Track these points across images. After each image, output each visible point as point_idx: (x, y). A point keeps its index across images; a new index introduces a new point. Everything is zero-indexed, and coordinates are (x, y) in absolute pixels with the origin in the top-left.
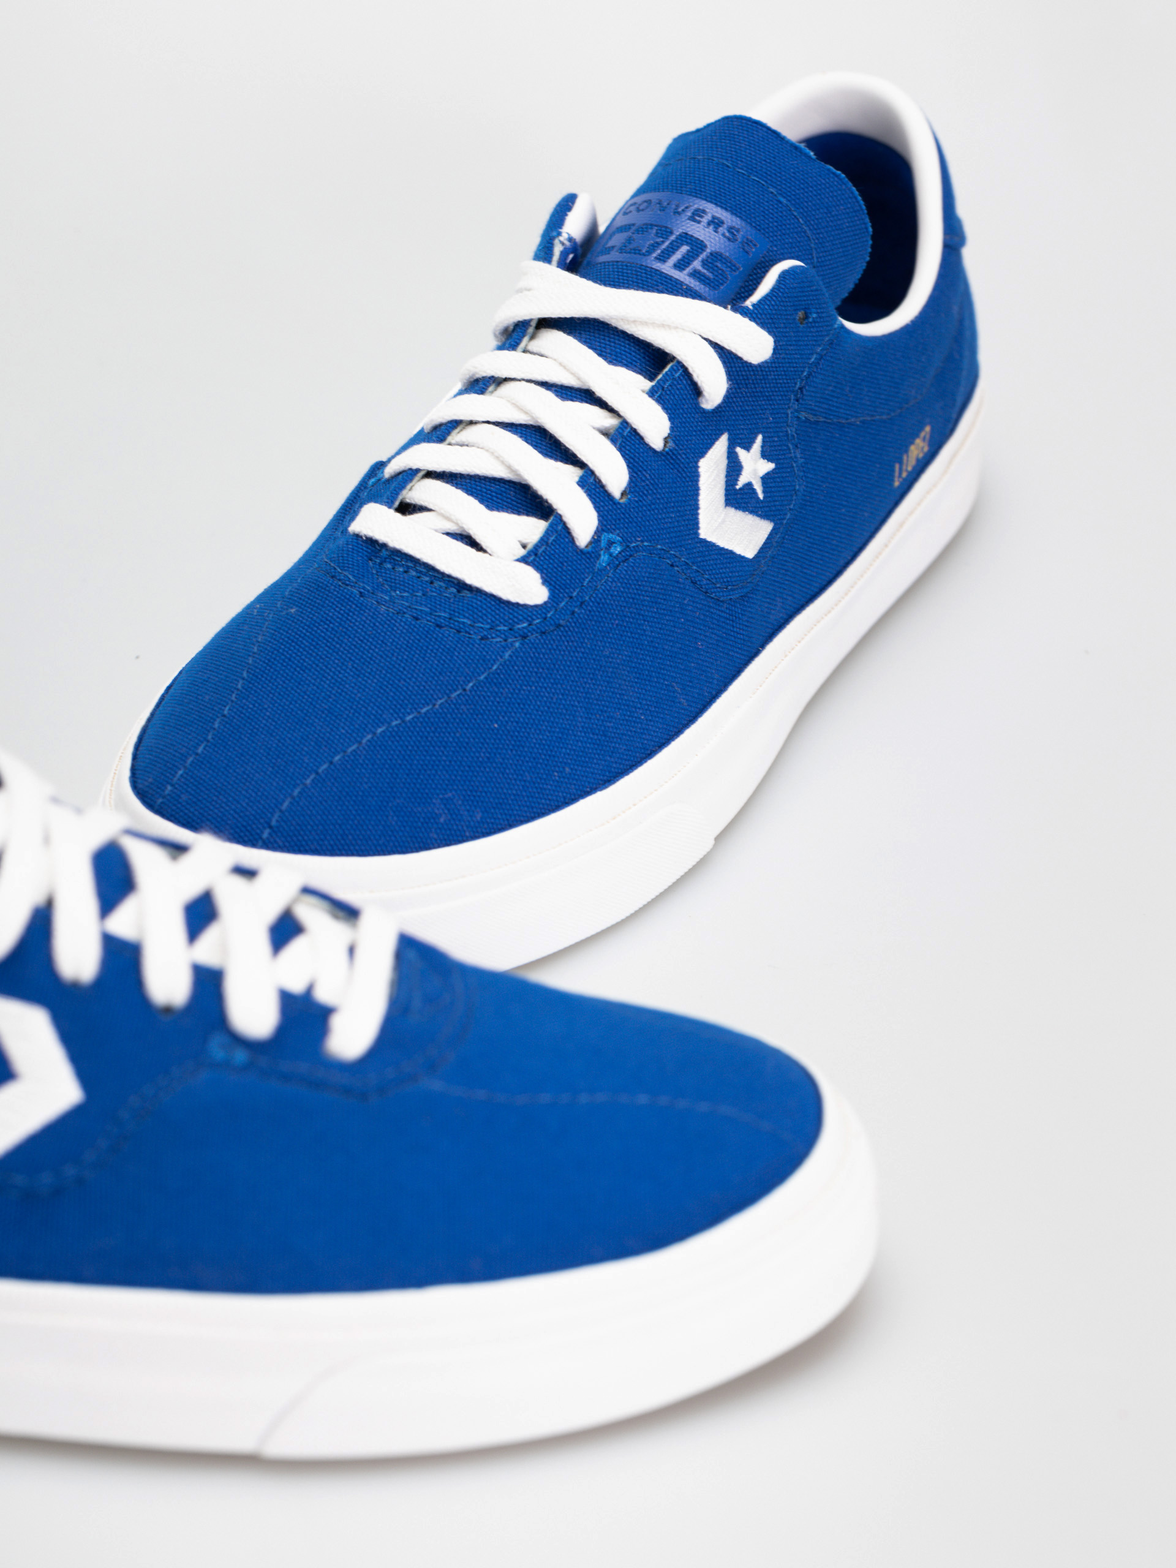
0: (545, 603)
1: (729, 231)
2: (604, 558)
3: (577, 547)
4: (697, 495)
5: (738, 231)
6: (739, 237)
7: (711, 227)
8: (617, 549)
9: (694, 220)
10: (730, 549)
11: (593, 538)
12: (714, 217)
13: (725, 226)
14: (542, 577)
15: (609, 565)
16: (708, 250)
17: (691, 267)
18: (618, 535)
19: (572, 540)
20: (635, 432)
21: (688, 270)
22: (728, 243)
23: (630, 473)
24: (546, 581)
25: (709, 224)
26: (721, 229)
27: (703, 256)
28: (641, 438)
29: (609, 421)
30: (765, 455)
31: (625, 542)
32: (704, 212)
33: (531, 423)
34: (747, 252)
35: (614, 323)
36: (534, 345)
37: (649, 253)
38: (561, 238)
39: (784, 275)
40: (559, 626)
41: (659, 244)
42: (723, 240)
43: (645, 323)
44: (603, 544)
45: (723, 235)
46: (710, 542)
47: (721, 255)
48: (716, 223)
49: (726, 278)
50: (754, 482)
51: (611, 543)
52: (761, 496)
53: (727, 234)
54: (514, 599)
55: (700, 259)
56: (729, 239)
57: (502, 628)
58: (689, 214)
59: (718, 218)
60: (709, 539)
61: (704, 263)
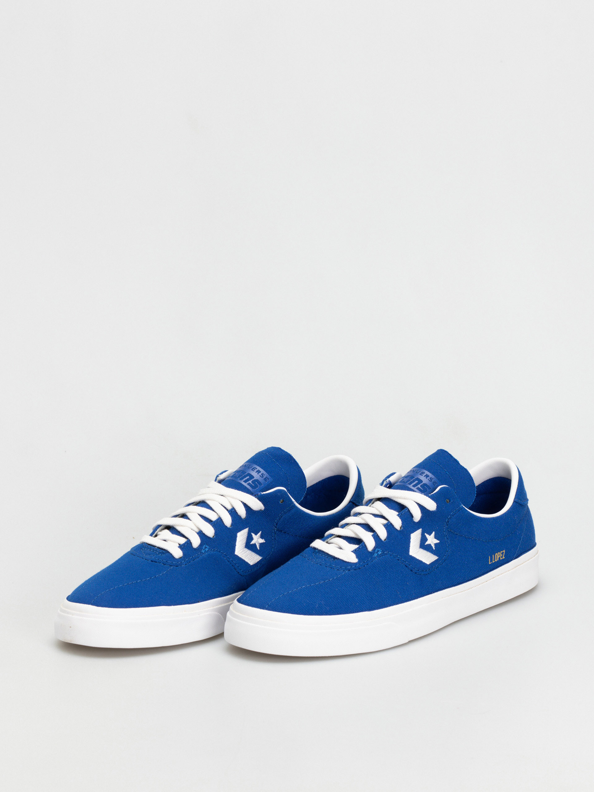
0: (357, 563)
1: (430, 479)
2: (376, 555)
3: (368, 551)
4: (410, 543)
5: (433, 479)
6: (433, 480)
7: (425, 477)
8: (380, 553)
9: (421, 475)
10: (421, 560)
11: (373, 549)
12: (426, 474)
13: (429, 477)
14: (356, 556)
15: (377, 556)
16: (423, 483)
17: (417, 486)
18: (381, 549)
19: (367, 549)
20: (391, 524)
21: (417, 487)
22: (429, 481)
23: (387, 534)
24: (357, 557)
25: (425, 476)
26: (428, 478)
27: (421, 484)
28: (393, 526)
29: (385, 522)
30: (436, 537)
31: (383, 552)
32: (424, 473)
33: (365, 523)
34: (434, 485)
35: (392, 498)
36: (372, 505)
37: (407, 482)
38: (387, 481)
39: (441, 488)
40: (360, 568)
41: (410, 480)
42: (428, 480)
43: (400, 498)
44: (376, 551)
45: (428, 479)
46: (413, 557)
47: (426, 484)
48: (427, 476)
49: (427, 491)
50: (432, 544)
51: (378, 551)
52: (434, 549)
53: (429, 479)
54: (347, 561)
55: (420, 485)
56: (430, 481)
57: (343, 568)
58: (420, 473)
59: (428, 475)
60: (413, 556)
61: (421, 486)
